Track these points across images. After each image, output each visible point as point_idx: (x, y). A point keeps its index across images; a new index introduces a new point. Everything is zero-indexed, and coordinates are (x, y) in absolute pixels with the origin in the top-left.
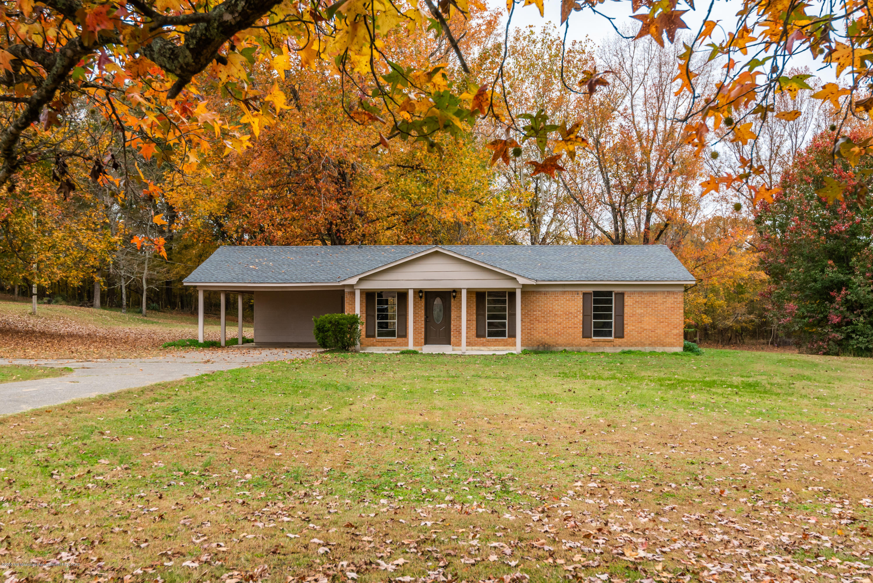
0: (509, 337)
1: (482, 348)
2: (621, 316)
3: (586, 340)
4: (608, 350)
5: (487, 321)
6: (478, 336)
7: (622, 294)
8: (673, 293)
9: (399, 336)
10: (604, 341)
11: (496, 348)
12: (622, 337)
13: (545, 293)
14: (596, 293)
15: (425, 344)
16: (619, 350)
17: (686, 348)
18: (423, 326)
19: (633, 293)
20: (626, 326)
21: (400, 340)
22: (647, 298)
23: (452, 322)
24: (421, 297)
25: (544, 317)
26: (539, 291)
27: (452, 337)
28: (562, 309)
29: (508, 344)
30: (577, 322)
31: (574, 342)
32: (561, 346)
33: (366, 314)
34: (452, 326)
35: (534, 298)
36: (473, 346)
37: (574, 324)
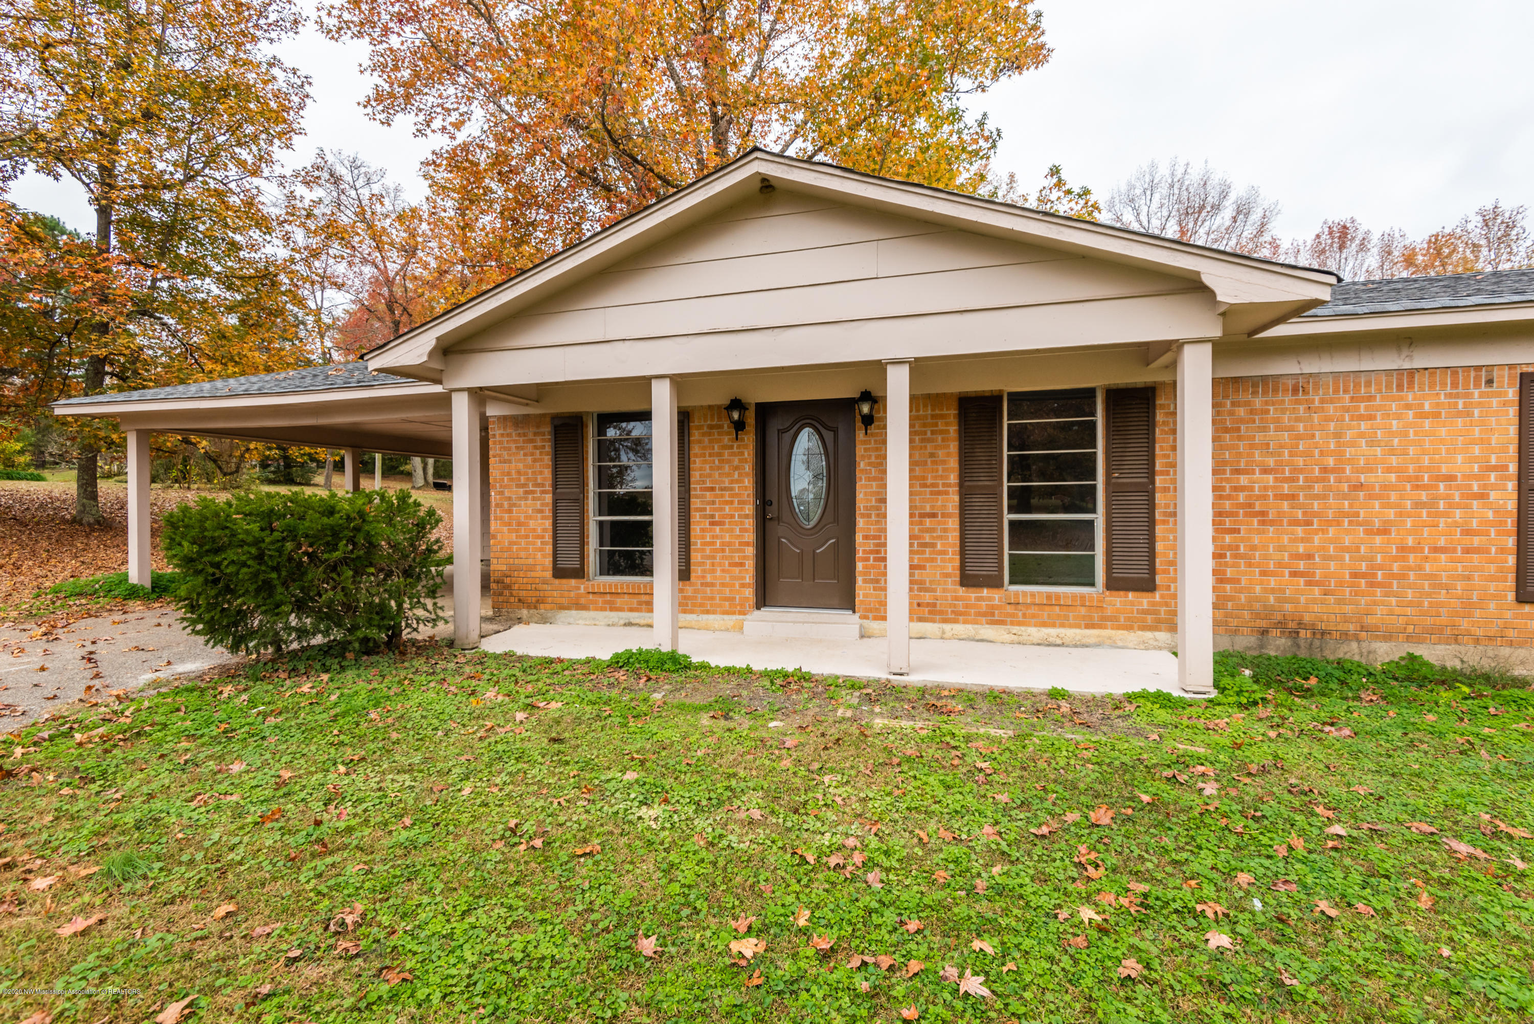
0: (1113, 584)
1: (988, 631)
5: (1007, 517)
6: (968, 580)
11: (1053, 632)
15: (762, 603)
18: (750, 537)
23: (861, 523)
24: (739, 426)
25: (1293, 497)
26: (1264, 379)
27: (859, 580)
28: (1394, 461)
29: (1104, 618)
30: (1485, 522)
31: (1465, 624)
32: (1388, 637)
33: (554, 493)
34: (859, 538)
35: (1241, 412)
36: (945, 621)
37: (1467, 532)
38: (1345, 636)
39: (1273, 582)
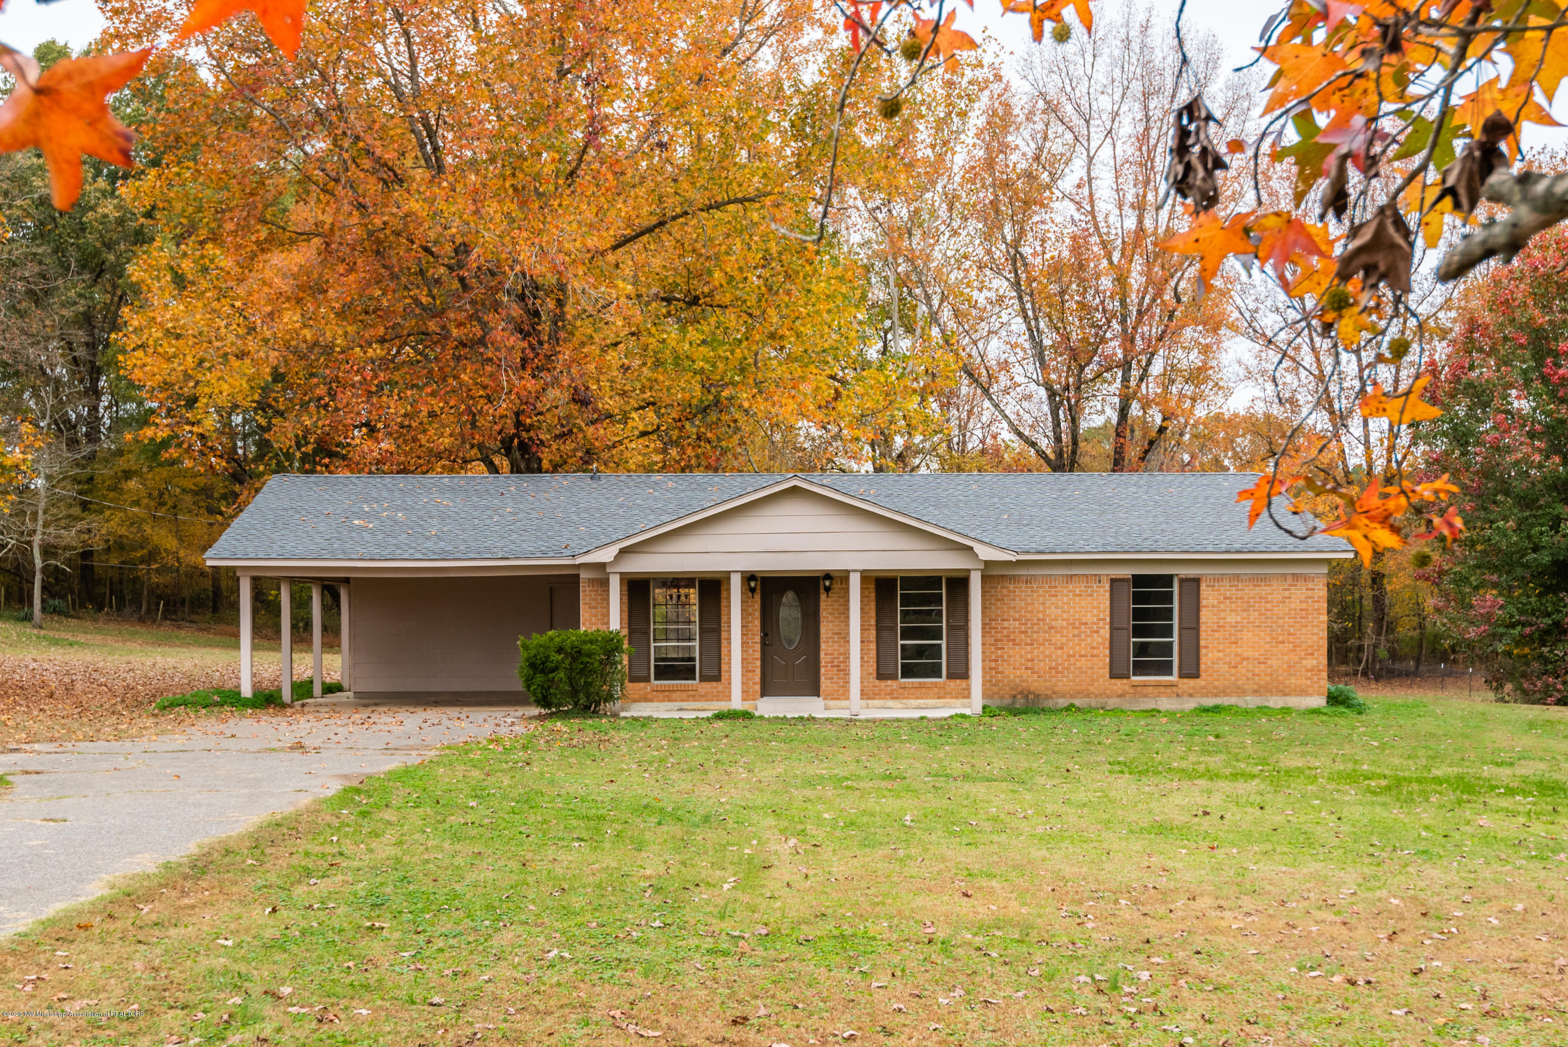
0: (950, 676)
1: (890, 703)
2: (1192, 629)
3: (1118, 682)
4: (1166, 704)
5: (900, 642)
6: (881, 676)
7: (1196, 581)
8: (1306, 578)
9: (703, 679)
10: (1158, 685)
11: (921, 702)
12: (1197, 676)
13: (1028, 580)
14: (1138, 580)
15: (763, 694)
16: (1190, 704)
17: (1334, 699)
18: (758, 655)
19: (1219, 578)
20: (1203, 651)
21: (708, 686)
22: (1249, 591)
23: (823, 646)
24: (752, 590)
25: (1026, 632)
26: (1014, 576)
27: (823, 678)
28: (1065, 616)
29: (946, 693)
30: (1099, 643)
31: (1091, 688)
32: (1063, 696)
33: (629, 628)
34: (822, 655)
35: (1005, 591)
36: (869, 699)
37: (1092, 648)
38: (1047, 697)
39: (1018, 672)
